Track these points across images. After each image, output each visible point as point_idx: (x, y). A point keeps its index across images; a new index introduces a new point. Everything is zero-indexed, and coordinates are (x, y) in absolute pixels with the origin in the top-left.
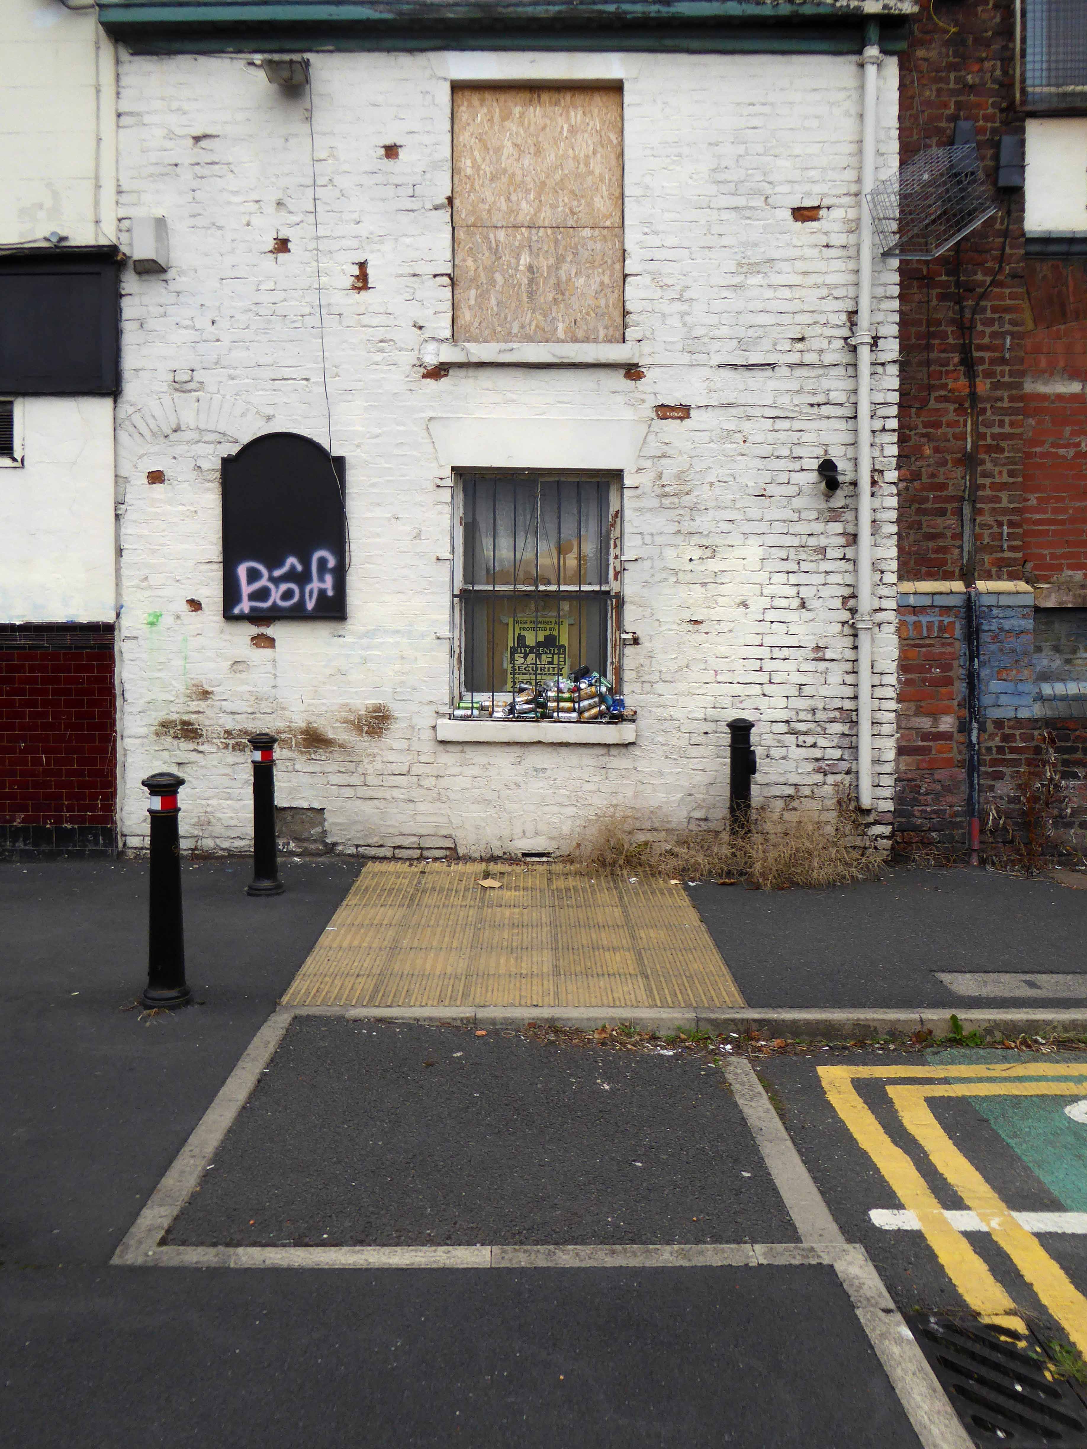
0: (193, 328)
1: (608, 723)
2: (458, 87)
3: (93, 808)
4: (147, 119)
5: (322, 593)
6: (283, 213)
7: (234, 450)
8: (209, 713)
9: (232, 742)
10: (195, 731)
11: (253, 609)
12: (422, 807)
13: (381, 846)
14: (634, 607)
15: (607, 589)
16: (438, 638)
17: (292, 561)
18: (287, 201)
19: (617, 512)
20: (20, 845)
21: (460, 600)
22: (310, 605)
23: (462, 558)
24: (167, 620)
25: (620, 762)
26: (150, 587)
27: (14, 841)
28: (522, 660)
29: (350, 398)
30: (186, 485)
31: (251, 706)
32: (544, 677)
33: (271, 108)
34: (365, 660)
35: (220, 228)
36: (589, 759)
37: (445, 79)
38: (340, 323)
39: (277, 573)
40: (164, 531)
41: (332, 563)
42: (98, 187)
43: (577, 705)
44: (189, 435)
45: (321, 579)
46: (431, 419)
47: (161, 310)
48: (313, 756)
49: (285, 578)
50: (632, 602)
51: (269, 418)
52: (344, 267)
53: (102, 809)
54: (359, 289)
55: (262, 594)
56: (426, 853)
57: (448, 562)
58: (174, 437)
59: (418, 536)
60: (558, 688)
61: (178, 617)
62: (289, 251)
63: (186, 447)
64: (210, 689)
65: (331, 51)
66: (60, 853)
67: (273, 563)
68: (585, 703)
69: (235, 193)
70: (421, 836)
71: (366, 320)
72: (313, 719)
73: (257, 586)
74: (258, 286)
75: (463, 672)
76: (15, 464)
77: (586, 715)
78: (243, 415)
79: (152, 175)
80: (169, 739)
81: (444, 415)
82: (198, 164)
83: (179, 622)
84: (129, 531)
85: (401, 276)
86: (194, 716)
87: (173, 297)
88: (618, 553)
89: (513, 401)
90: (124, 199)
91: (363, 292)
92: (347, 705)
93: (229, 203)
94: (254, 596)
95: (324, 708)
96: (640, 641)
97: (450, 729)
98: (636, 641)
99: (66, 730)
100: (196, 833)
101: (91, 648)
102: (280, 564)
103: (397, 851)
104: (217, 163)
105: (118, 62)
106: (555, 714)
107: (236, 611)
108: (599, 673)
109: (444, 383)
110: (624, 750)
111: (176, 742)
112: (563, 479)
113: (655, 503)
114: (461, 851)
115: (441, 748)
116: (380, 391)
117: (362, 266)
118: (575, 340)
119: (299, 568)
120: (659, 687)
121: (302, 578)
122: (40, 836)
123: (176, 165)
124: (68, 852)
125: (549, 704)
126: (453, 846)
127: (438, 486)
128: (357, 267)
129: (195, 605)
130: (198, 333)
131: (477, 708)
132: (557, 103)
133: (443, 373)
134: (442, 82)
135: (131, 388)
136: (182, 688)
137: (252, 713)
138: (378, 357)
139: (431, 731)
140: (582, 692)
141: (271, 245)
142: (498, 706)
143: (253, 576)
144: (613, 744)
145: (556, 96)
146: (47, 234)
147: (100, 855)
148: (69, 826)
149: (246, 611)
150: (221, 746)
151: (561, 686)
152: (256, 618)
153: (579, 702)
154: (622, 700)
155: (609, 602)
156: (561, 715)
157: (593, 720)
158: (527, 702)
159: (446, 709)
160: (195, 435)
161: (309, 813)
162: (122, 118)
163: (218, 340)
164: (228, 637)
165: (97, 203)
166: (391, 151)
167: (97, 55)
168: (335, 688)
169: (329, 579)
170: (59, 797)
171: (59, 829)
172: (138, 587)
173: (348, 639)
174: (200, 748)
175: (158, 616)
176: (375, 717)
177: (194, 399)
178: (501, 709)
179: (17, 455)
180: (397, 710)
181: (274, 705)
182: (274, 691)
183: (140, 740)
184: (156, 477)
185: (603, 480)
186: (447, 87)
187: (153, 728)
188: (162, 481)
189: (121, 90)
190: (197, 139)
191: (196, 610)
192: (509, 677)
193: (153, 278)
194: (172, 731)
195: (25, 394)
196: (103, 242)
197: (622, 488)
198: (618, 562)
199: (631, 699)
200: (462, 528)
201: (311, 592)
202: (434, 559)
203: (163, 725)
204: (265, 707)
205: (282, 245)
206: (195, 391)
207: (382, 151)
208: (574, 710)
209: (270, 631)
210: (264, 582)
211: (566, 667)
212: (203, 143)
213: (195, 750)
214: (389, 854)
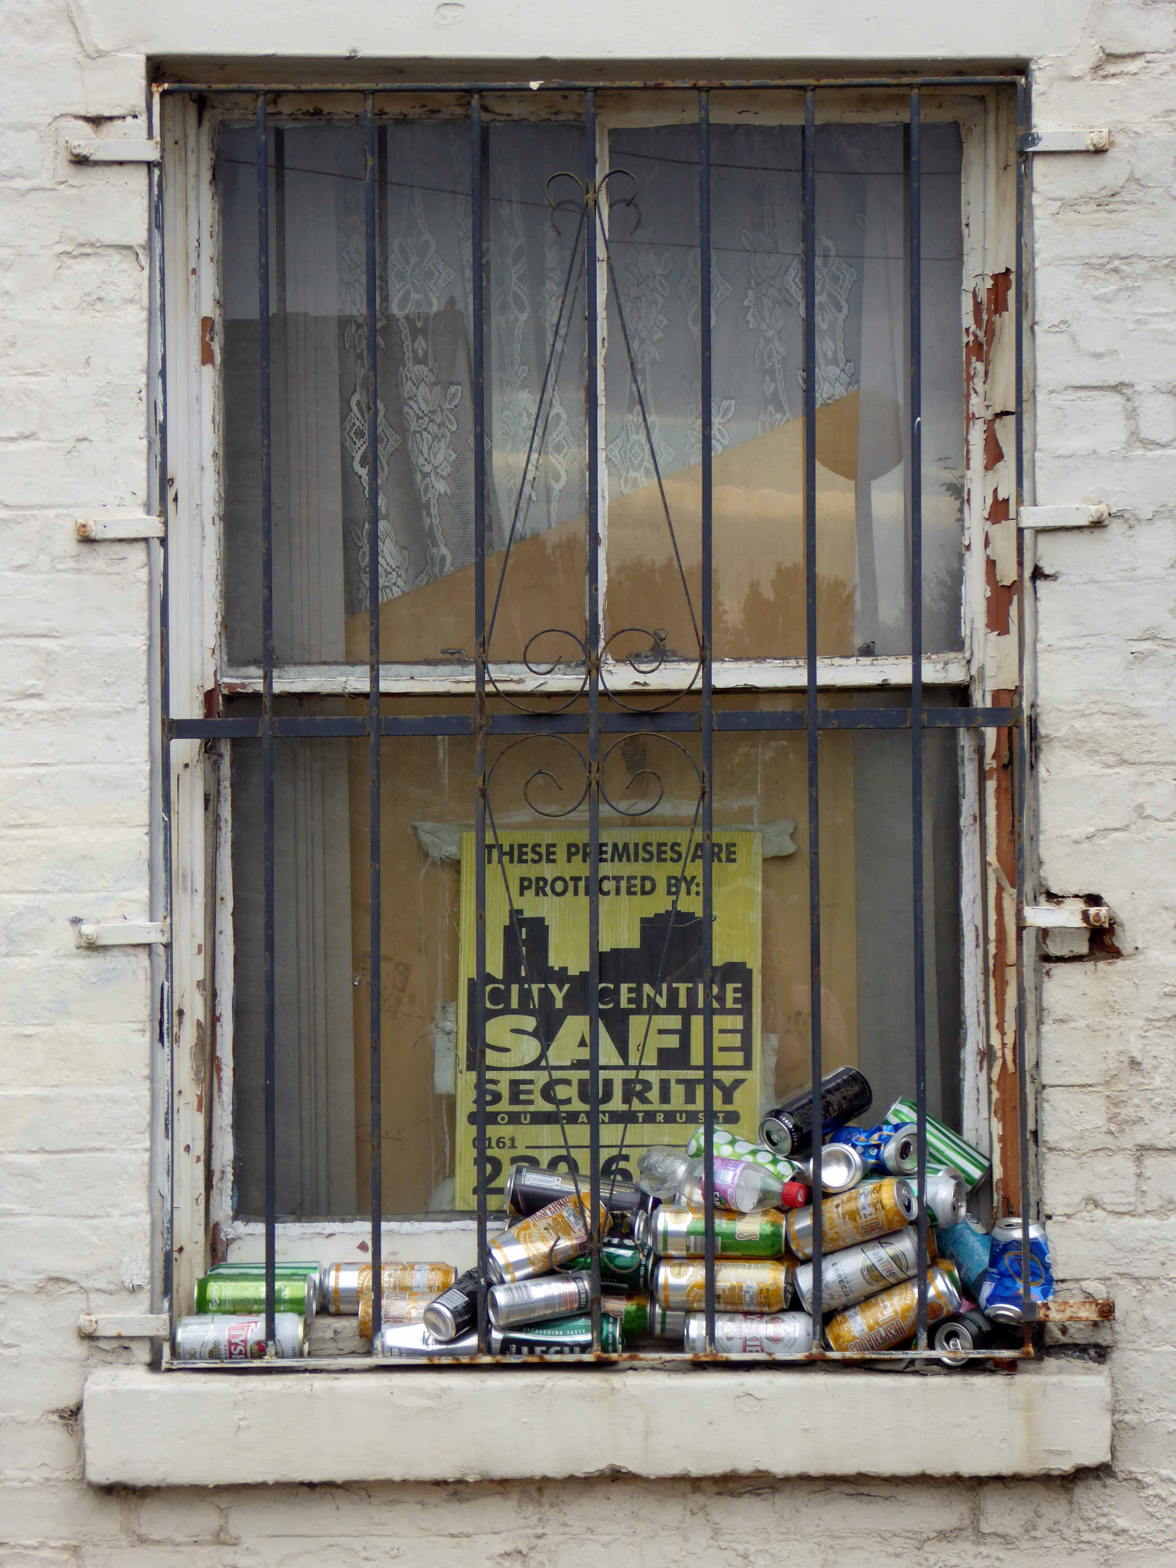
1: (971, 1367)
14: (1090, 767)
15: (955, 674)
16: (93, 947)
19: (1001, 280)
21: (210, 749)
23: (213, 533)
25: (1033, 1566)
28: (530, 1049)
32: (638, 1133)
43: (805, 1279)
50: (1077, 743)
57: (137, 554)
60: (709, 1187)
68: (846, 1267)
75: (224, 1117)
77: (857, 1326)
88: (1007, 491)
96: (1124, 940)
97: (152, 1422)
98: (1102, 941)
106: (696, 1328)
108: (920, 1107)
110: (1051, 1509)
112: (721, 115)
115: (109, 1521)
125: (666, 1275)
127: (81, 161)
131: (297, 1306)
139: (57, 1434)
140: (832, 1210)
142: (404, 1290)
144: (998, 1479)
151: (726, 1177)
153: (815, 1260)
154: (1037, 1249)
155: (965, 741)
156: (726, 1328)
157: (891, 1355)
158: (554, 1267)
159: (136, 1316)
178: (415, 1308)
185: (930, 115)
192: (465, 1132)
197: (1025, 158)
198: (1004, 534)
199: (1082, 1239)
200: (210, 376)
202: (64, 539)
208: (794, 1304)
211: (754, 1077)
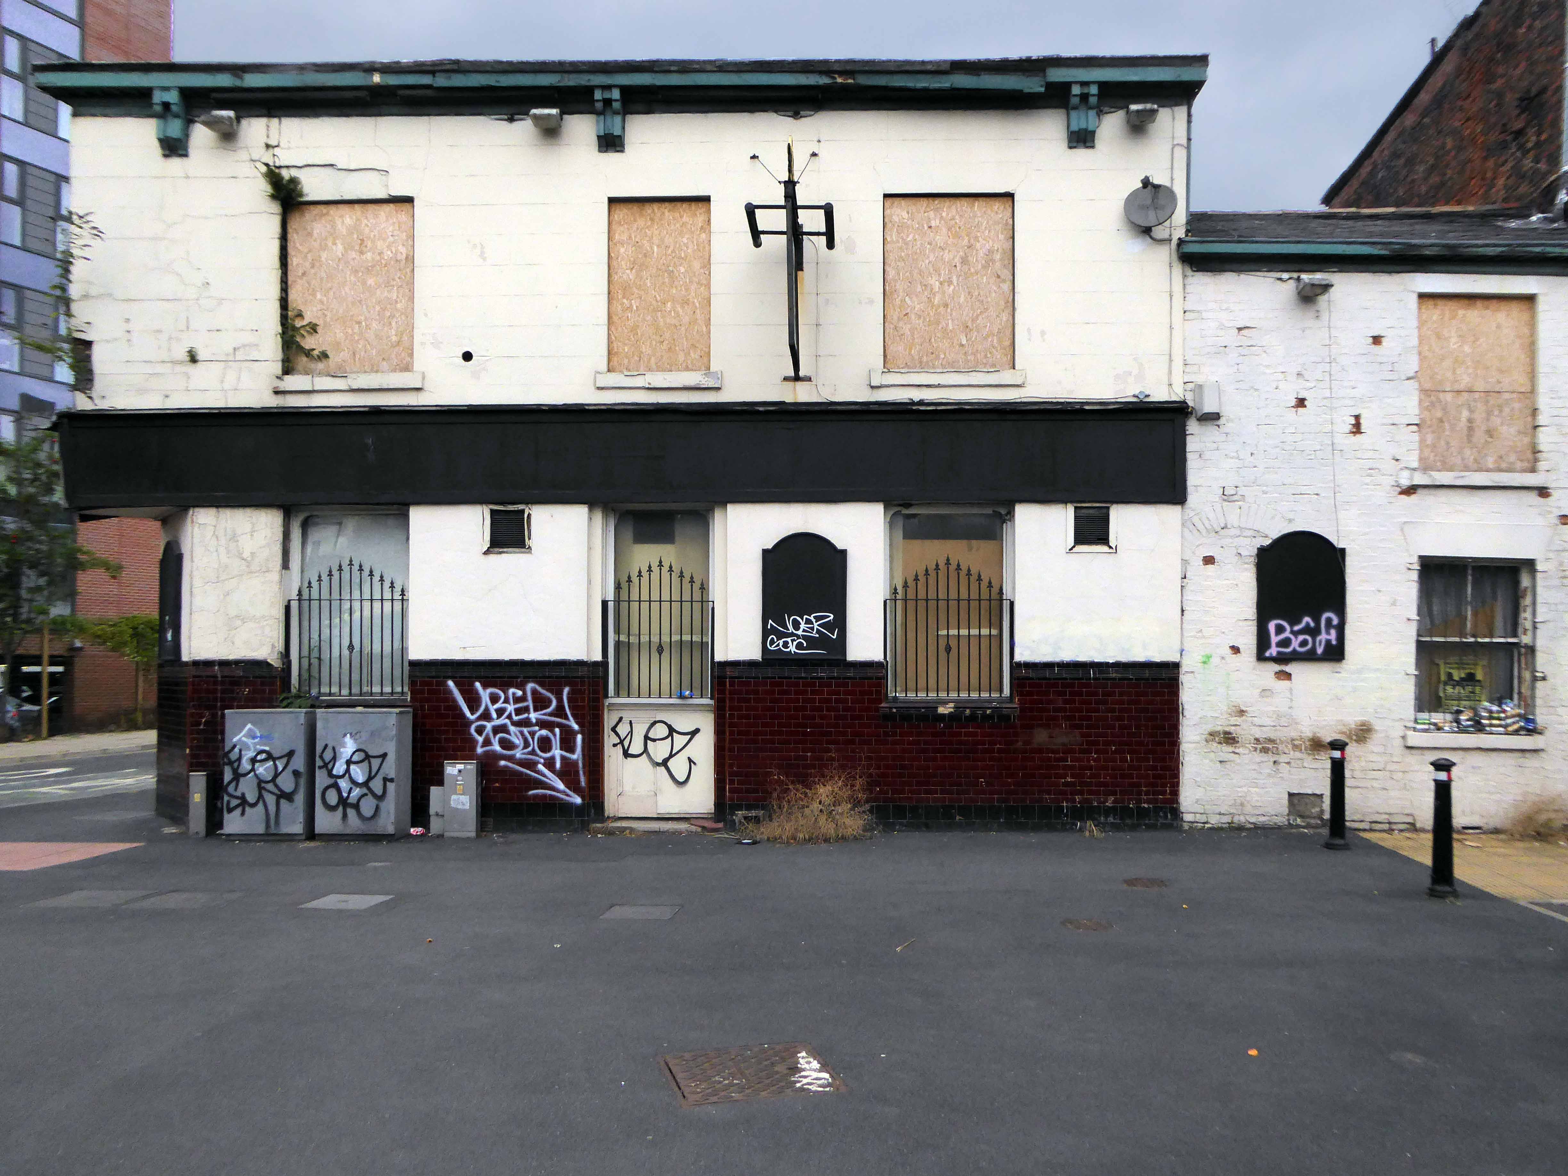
0: (1238, 458)
1: (1526, 735)
2: (1422, 296)
3: (1164, 793)
4: (1204, 315)
5: (1328, 642)
6: (1301, 381)
7: (1267, 542)
8: (1244, 726)
9: (1260, 746)
10: (1233, 739)
11: (1279, 653)
12: (1392, 793)
13: (1362, 821)
14: (1545, 655)
15: (1520, 641)
16: (1408, 674)
17: (1307, 620)
18: (1304, 372)
20: (1111, 819)
22: (1320, 651)
24: (1215, 660)
25: (1531, 762)
26: (1204, 637)
27: (1106, 817)
28: (1452, 690)
29: (1348, 507)
30: (1230, 566)
31: (1273, 721)
32: (1475, 702)
33: (1293, 310)
34: (1355, 690)
35: (1256, 390)
36: (1510, 760)
37: (1414, 292)
38: (1342, 456)
39: (1296, 628)
40: (1214, 598)
41: (1335, 621)
42: (1171, 360)
43: (1503, 722)
44: (1233, 532)
45: (1328, 633)
46: (1405, 523)
47: (1215, 445)
48: (1317, 757)
49: (1301, 632)
50: (1543, 652)
51: (1290, 521)
52: (1345, 418)
53: (1170, 794)
54: (1354, 433)
55: (1286, 643)
56: (1394, 827)
57: (1415, 622)
58: (1223, 532)
59: (1394, 604)
61: (1223, 658)
62: (1305, 406)
63: (1231, 540)
64: (1244, 709)
65: (1334, 272)
66: (1139, 825)
67: (1293, 622)
68: (1509, 721)
69: (1267, 366)
70: (1390, 814)
71: (1359, 454)
72: (1317, 730)
73: (1282, 636)
74: (1284, 430)
76: (1111, 551)
77: (1510, 729)
78: (1273, 518)
79: (1208, 353)
80: (1215, 745)
81: (1413, 520)
82: (1241, 346)
83: (1223, 661)
84: (1189, 598)
85: (1384, 424)
86: (1233, 728)
87: (1224, 437)
89: (1462, 511)
90: (1188, 369)
91: (1358, 436)
92: (1342, 720)
93: (1265, 373)
94: (1281, 644)
95: (1324, 723)
96: (1548, 679)
97: (1415, 739)
98: (1544, 679)
99: (1144, 737)
100: (1232, 811)
101: (1163, 679)
102: (1299, 622)
103: (1373, 825)
104: (1254, 346)
105: (1185, 276)
106: (1489, 729)
107: (1267, 654)
109: (1413, 497)
110: (1535, 755)
111: (1219, 746)
112: (1487, 565)
113: (1556, 582)
114: (1418, 825)
115: (1408, 751)
116: (1369, 503)
117: (1357, 417)
118: (1500, 470)
119: (1312, 624)
120: (1560, 710)
121: (1314, 632)
122: (1122, 812)
123: (1225, 347)
124: (1145, 825)
125: (1483, 722)
126: (1412, 822)
127: (1410, 569)
128: (1353, 418)
129: (1236, 650)
130: (1242, 461)
131: (1432, 724)
132: (1487, 308)
133: (1412, 491)
134: (1411, 294)
135: (1192, 497)
136: (1225, 708)
137: (1274, 726)
138: (1368, 480)
139: (1401, 739)
140: (1507, 713)
141: (1293, 402)
143: (1280, 629)
144: (1528, 750)
145: (1486, 303)
146: (1137, 392)
147: (1168, 827)
148: (1146, 806)
149: (1274, 654)
150: (1252, 749)
152: (1281, 659)
153: (1505, 720)
154: (1535, 719)
155: (1522, 650)
156: (1492, 729)
157: (1516, 732)
158: (1468, 720)
159: (1412, 724)
160: (1238, 532)
161: (1312, 798)
162: (1186, 313)
163: (1255, 467)
164: (1258, 673)
165: (1170, 372)
166: (1377, 340)
167: (1171, 272)
168: (1333, 709)
169: (1333, 632)
170: (1138, 785)
171: (1139, 808)
172: (1195, 637)
173: (1344, 674)
174: (1237, 751)
175: (1209, 657)
176: (1362, 730)
177: (1238, 507)
178: (1449, 725)
179: (1112, 543)
180: (1377, 725)
181: (1290, 721)
182: (1290, 711)
183: (1194, 745)
184: (1209, 560)
185: (1522, 566)
186: (1414, 298)
187: (1204, 737)
188: (1213, 563)
189: (1186, 295)
190: (1240, 329)
191: (1235, 653)
192: (1444, 702)
193: (1209, 423)
194: (1217, 739)
195: (1117, 502)
196: (1174, 398)
197: (1535, 572)
198: (1527, 622)
199: (1541, 718)
201: (1320, 642)
202: (1405, 620)
203: (1211, 734)
204: (1283, 722)
205: (1301, 403)
206: (1238, 501)
207: (1371, 340)
208: (1502, 726)
209: (1288, 668)
210: (1287, 634)
211: (1488, 695)
212: (1243, 332)
213: (1234, 753)
214: (1367, 827)
